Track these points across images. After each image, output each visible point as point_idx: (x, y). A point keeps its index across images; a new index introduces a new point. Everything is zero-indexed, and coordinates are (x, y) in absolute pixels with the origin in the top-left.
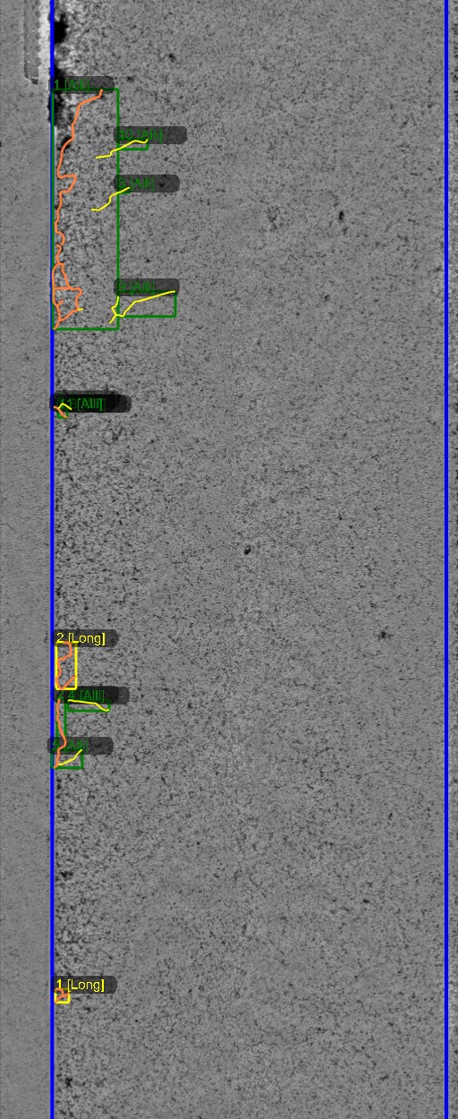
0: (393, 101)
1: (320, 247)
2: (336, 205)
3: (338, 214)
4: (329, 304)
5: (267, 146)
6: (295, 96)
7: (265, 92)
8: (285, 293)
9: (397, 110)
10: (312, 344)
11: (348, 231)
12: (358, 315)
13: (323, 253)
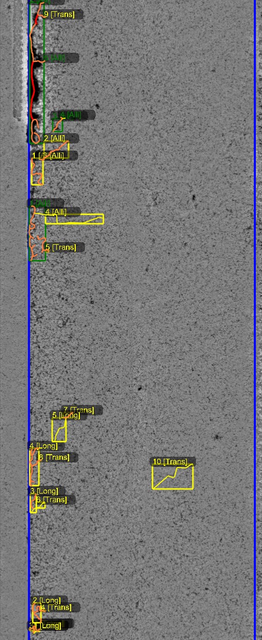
0: (224, 132)
1: (182, 215)
2: (190, 192)
3: (192, 197)
4: (186, 247)
5: (151, 157)
6: (169, 128)
7: (151, 126)
8: (162, 242)
9: (226, 137)
10: (177, 271)
11: (197, 207)
12: (204, 255)
13: (183, 219)
